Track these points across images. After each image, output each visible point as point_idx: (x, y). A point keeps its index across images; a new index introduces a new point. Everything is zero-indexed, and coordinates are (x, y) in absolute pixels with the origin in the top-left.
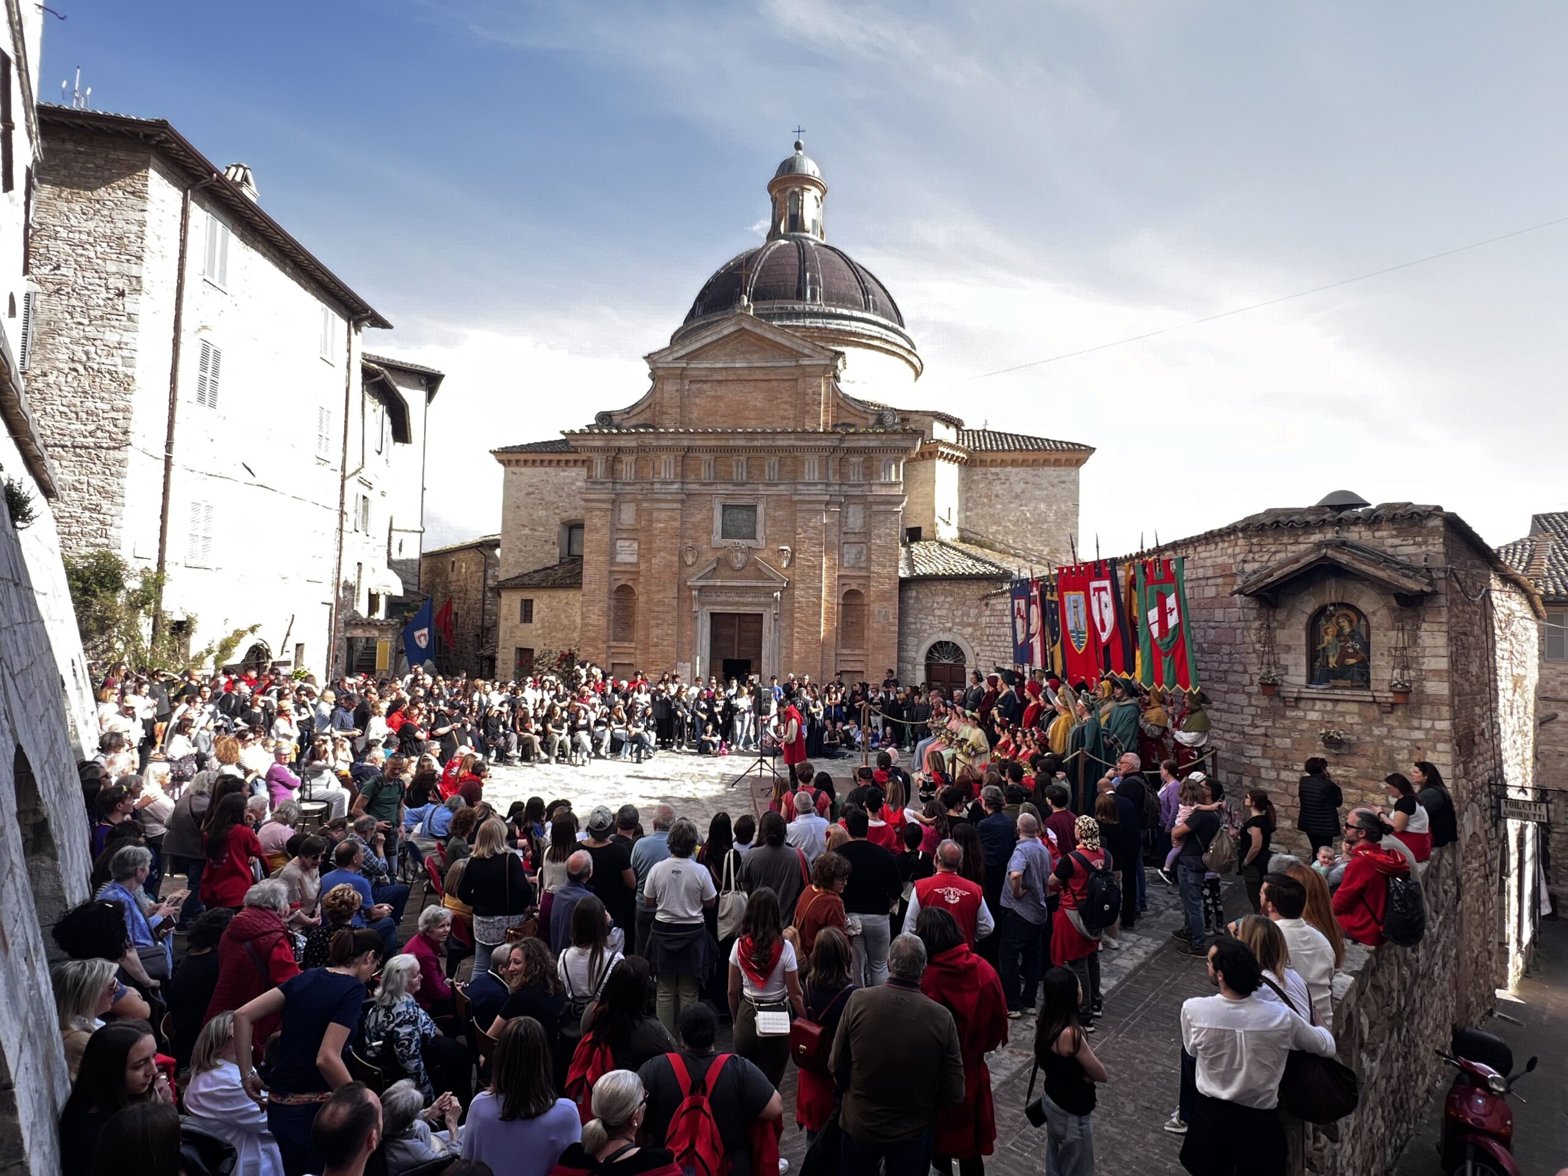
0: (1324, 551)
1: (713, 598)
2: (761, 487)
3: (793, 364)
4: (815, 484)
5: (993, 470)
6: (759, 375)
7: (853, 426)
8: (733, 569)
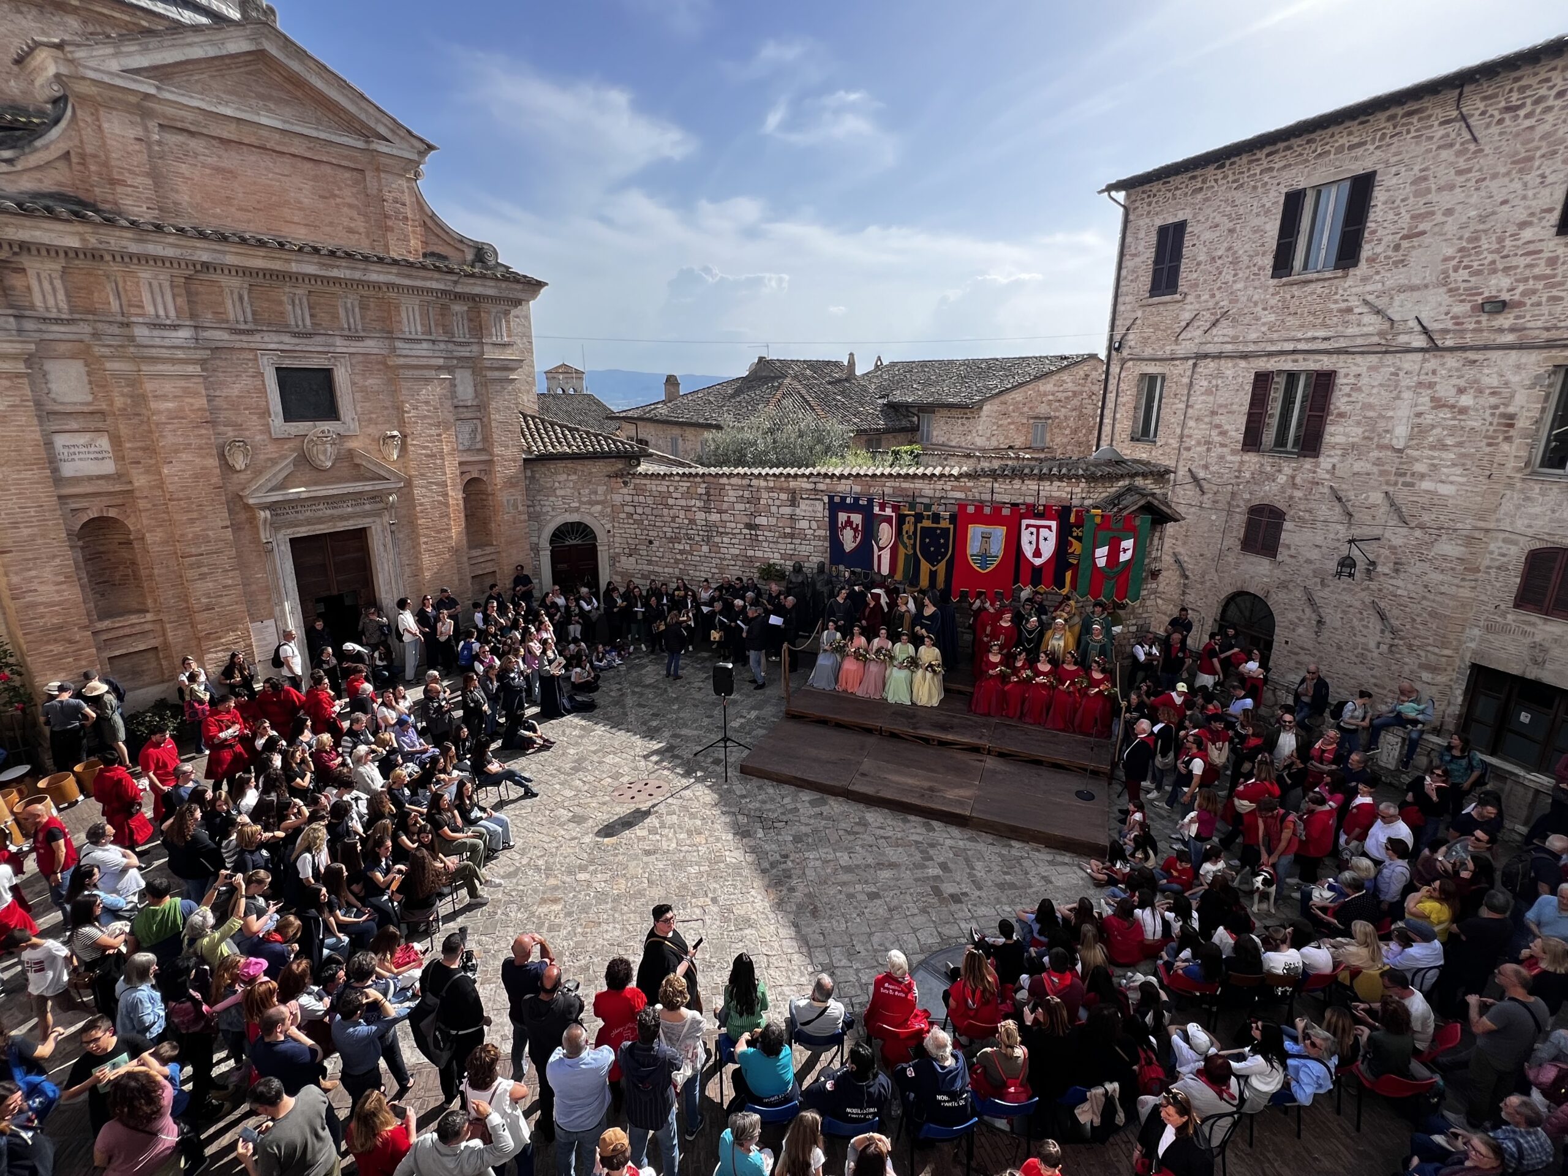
1: (292, 516)
2: (339, 341)
3: (360, 144)
4: (419, 341)
7: (445, 258)
8: (318, 469)
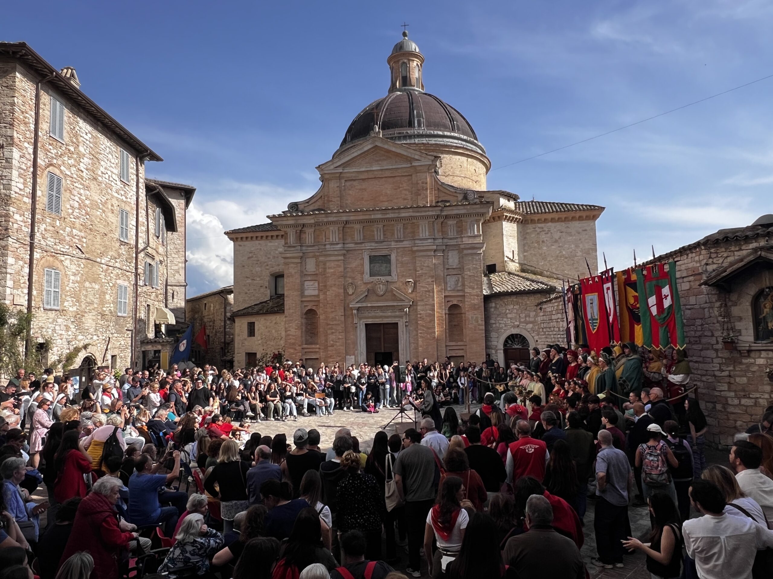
0: (759, 253)
1: (366, 314)
2: (393, 243)
3: (409, 165)
4: (427, 239)
5: (540, 225)
6: (388, 174)
7: (448, 201)
8: (378, 295)
